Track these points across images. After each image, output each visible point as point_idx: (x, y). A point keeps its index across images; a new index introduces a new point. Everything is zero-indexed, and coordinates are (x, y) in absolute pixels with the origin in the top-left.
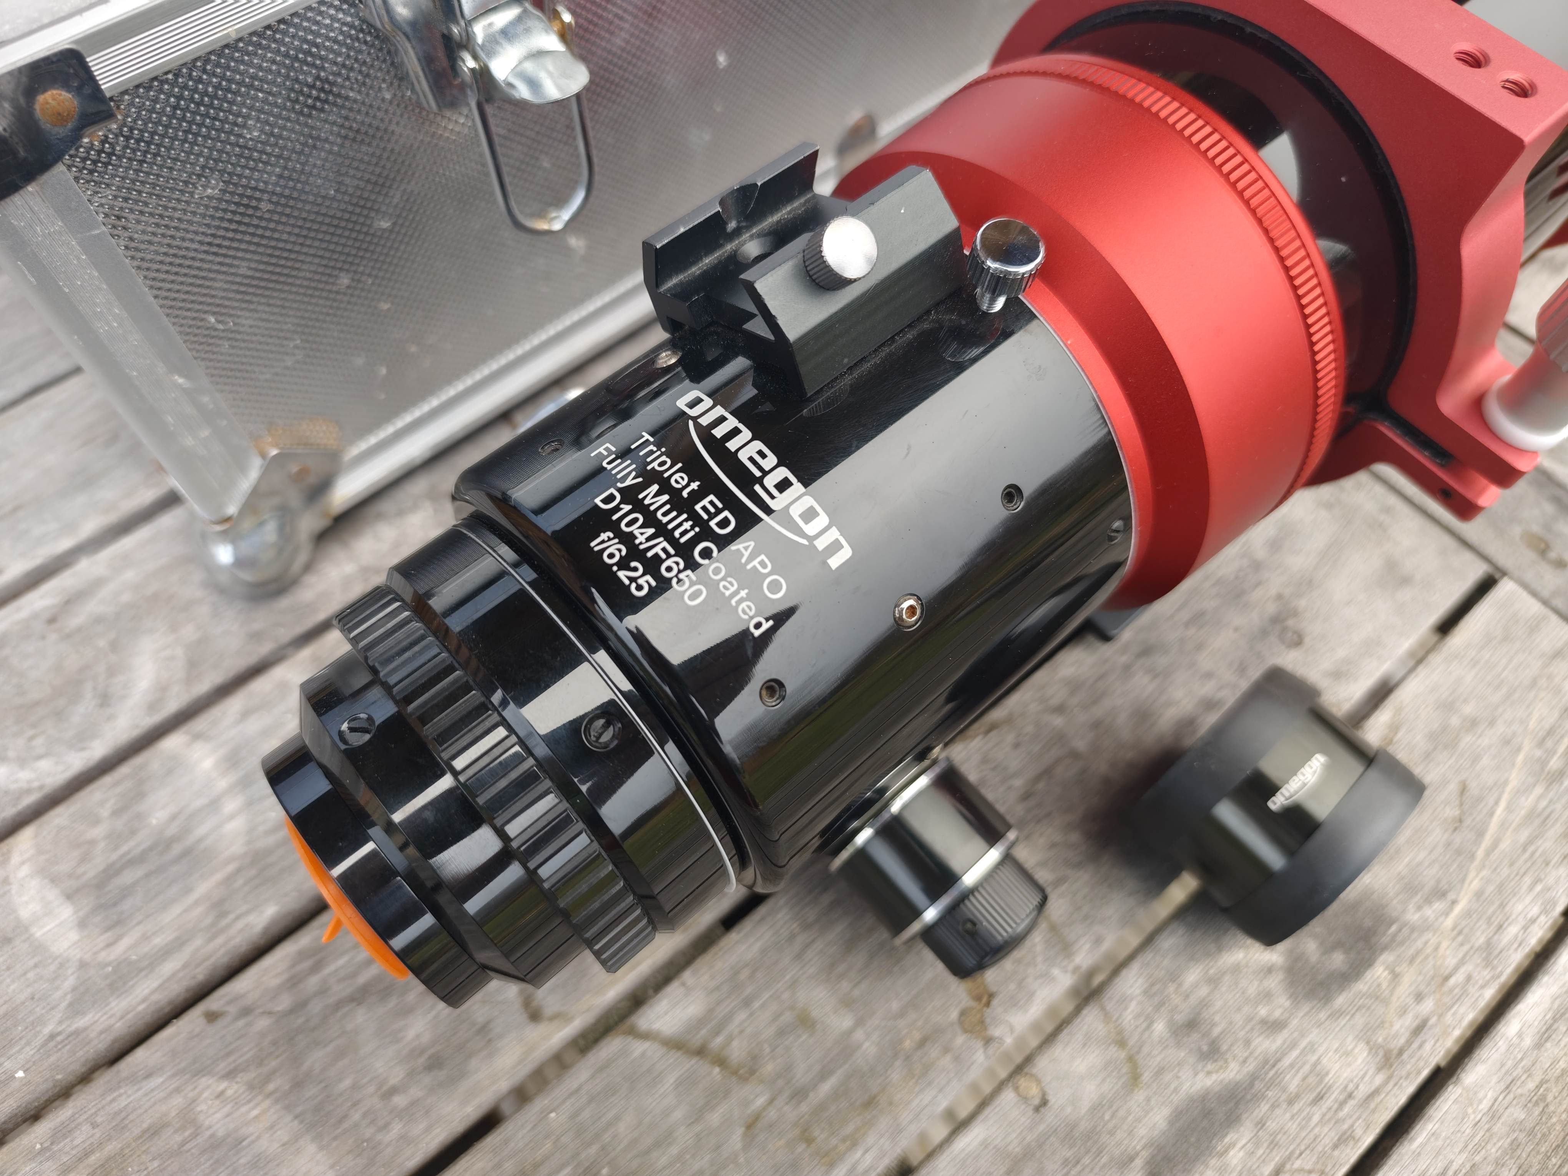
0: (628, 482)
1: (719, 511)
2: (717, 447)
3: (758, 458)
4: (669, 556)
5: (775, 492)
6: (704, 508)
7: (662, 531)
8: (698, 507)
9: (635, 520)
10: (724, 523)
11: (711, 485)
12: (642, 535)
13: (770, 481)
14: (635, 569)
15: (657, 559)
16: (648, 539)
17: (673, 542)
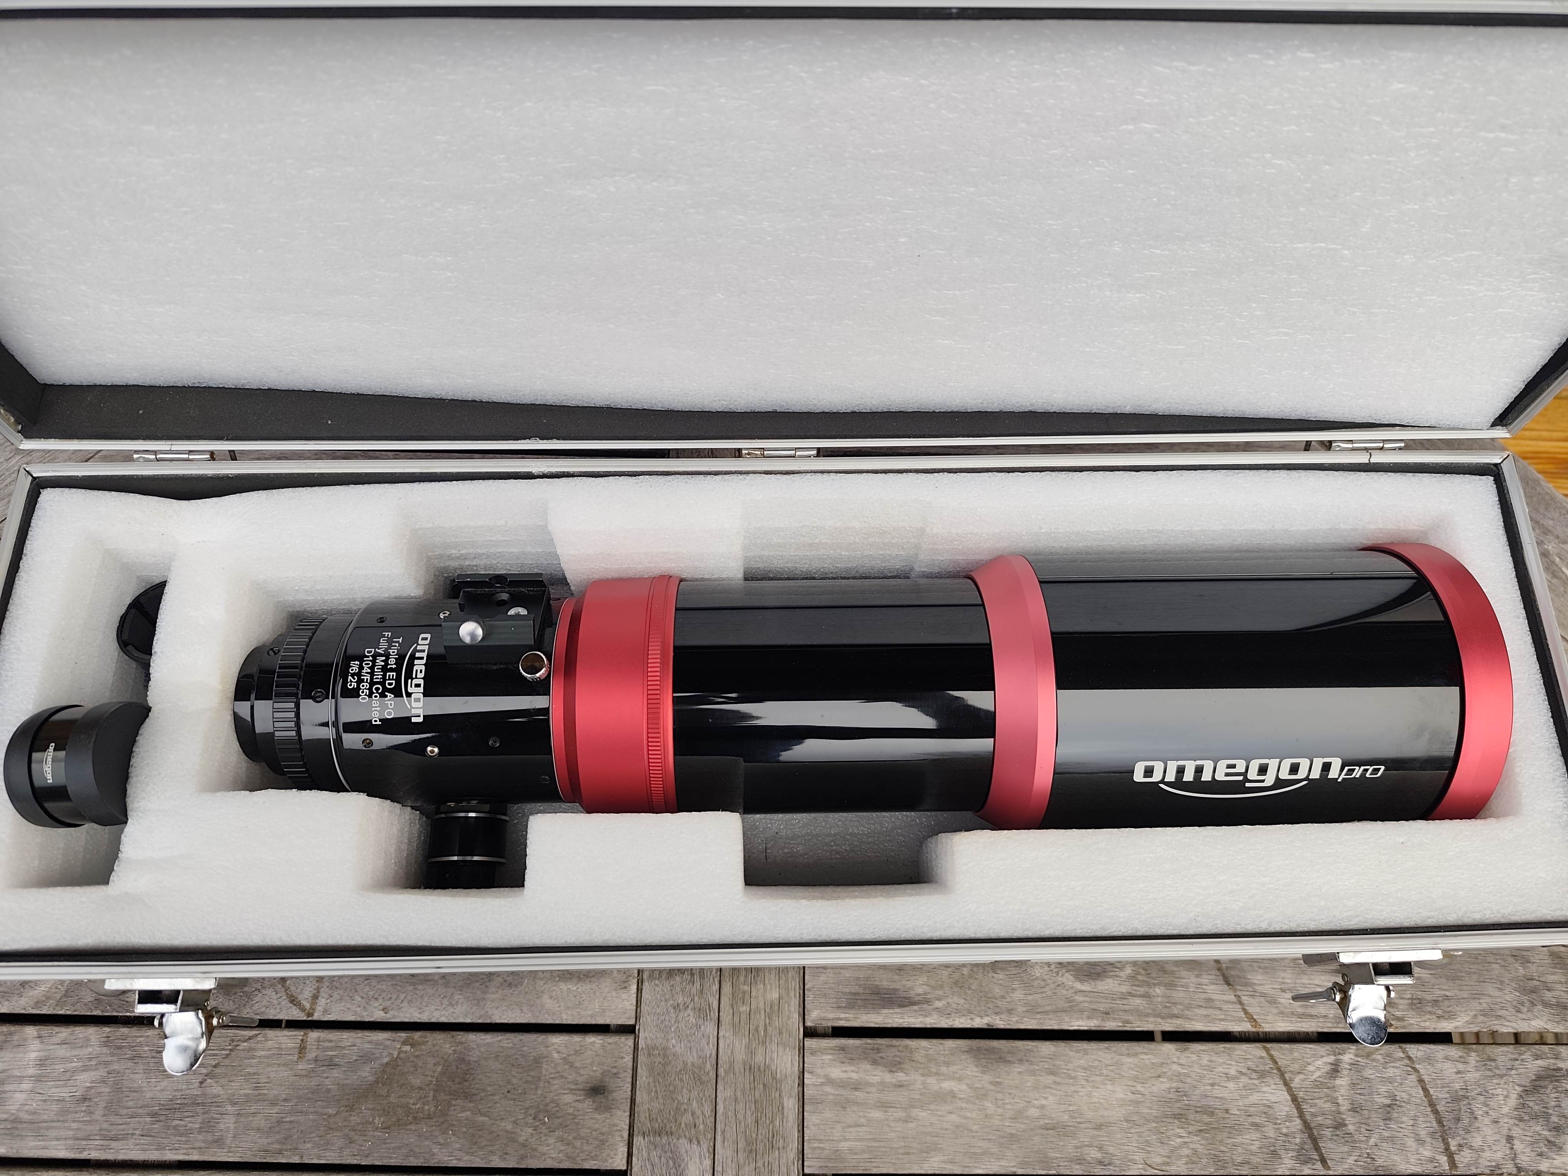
0: (379, 651)
1: (393, 679)
2: (413, 658)
3: (419, 671)
4: (367, 682)
5: (413, 685)
6: (389, 675)
7: (372, 674)
8: (388, 674)
9: (369, 664)
10: (390, 684)
11: (398, 670)
12: (366, 669)
13: (415, 681)
14: (354, 679)
15: (363, 681)
16: (366, 673)
17: (372, 678)
